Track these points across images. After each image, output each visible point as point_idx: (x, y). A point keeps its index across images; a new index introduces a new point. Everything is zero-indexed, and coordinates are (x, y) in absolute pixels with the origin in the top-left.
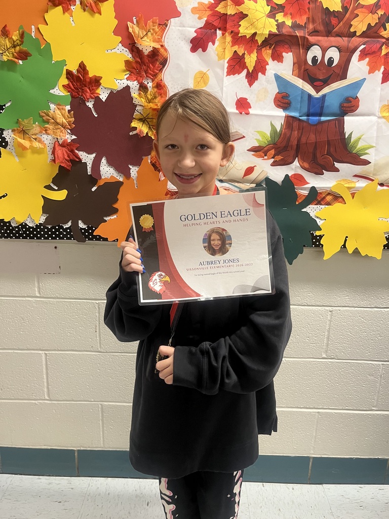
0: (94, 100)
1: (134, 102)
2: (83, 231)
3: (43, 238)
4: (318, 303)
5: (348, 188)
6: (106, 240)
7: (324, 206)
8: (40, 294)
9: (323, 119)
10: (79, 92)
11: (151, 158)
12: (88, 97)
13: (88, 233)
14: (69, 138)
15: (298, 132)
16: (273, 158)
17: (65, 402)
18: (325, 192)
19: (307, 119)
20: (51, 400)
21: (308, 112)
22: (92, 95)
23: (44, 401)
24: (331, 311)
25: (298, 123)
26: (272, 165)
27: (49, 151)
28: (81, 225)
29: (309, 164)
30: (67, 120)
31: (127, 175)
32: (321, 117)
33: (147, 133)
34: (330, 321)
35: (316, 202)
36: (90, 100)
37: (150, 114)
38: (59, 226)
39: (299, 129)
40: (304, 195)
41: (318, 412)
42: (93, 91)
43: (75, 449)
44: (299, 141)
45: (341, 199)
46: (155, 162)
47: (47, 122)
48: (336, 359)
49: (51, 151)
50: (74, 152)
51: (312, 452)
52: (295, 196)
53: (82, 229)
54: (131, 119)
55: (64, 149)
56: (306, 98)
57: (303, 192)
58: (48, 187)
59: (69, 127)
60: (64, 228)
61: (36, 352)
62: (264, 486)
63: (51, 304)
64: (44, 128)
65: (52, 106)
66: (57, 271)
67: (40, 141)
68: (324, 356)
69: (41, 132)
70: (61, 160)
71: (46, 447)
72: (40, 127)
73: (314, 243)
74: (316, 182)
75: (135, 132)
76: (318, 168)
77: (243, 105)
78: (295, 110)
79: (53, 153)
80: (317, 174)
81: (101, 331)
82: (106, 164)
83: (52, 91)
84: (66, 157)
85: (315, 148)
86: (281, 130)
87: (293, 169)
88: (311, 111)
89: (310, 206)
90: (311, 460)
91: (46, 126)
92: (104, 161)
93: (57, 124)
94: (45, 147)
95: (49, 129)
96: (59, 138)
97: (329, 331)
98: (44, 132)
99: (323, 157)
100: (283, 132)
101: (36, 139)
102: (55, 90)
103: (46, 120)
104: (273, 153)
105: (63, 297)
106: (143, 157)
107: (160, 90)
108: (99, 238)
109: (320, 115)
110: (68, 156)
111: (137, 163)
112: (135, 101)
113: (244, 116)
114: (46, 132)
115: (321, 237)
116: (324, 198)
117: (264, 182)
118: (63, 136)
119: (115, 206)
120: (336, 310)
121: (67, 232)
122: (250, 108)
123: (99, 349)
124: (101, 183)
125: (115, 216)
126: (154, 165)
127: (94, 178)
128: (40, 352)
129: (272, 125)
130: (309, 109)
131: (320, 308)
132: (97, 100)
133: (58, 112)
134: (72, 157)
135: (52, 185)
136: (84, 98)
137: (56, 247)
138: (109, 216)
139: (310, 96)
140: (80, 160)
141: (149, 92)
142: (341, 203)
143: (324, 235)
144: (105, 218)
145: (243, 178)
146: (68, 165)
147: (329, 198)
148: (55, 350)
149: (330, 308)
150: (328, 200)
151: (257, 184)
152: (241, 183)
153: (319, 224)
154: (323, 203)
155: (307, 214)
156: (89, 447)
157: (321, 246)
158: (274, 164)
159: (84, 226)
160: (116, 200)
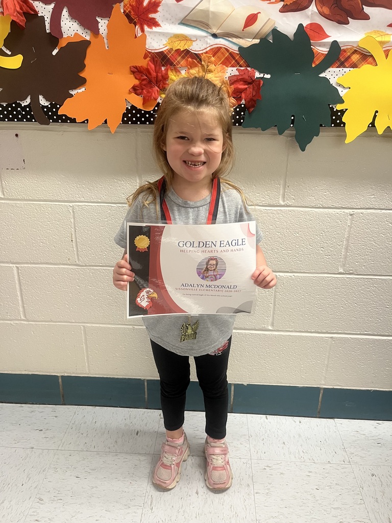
2: (45, 110)
4: (336, 205)
5: (382, 43)
6: (74, 121)
7: (349, 69)
8: (4, 195)
11: (124, 7)
13: (52, 112)
16: (282, 1)
17: (43, 323)
18: (351, 49)
20: (28, 321)
23: (20, 322)
24: (351, 215)
26: (282, 11)
28: (43, 102)
29: (330, 9)
31: (95, 31)
34: (350, 227)
35: (339, 63)
38: (15, 103)
40: (323, 54)
41: (332, 337)
43: (59, 375)
45: (370, 59)
46: (129, 12)
48: (355, 274)
50: (28, 2)
51: (323, 382)
52: (311, 54)
53: (43, 107)
57: (322, 49)
60: (23, 106)
61: (7, 265)
62: (267, 419)
63: (18, 207)
66: (22, 166)
68: (341, 270)
70: (11, 11)
71: (26, 373)
73: (334, 122)
74: (339, 35)
76: (342, 14)
80: (340, 22)
81: (78, 240)
82: (68, 17)
84: (18, 9)
89: (330, 69)
90: (322, 391)
92: (65, 13)
105: (31, 198)
106: (113, 5)
108: (66, 119)
110: (21, 8)
111: (107, 14)
115: (343, 112)
116: (349, 57)
117: (271, 37)
119: (82, 75)
120: (358, 213)
121: (26, 111)
123: (77, 262)
124: (63, 43)
125: (83, 89)
126: (128, 16)
127: (54, 38)
128: (11, 265)
131: (338, 211)
134: (25, 8)
135: (4, 49)
137: (17, 135)
138: (75, 88)
140: (36, 13)
142: (371, 64)
143: (346, 110)
144: (72, 92)
145: (243, 30)
146: (21, 20)
147: (355, 58)
148: (27, 263)
149: (351, 211)
150: (354, 60)
151: (261, 40)
152: (240, 38)
153: (341, 94)
154: (348, 64)
155: (326, 80)
156: (74, 373)
157: (342, 125)
158: (284, 10)
159: (46, 104)
160: (83, 67)
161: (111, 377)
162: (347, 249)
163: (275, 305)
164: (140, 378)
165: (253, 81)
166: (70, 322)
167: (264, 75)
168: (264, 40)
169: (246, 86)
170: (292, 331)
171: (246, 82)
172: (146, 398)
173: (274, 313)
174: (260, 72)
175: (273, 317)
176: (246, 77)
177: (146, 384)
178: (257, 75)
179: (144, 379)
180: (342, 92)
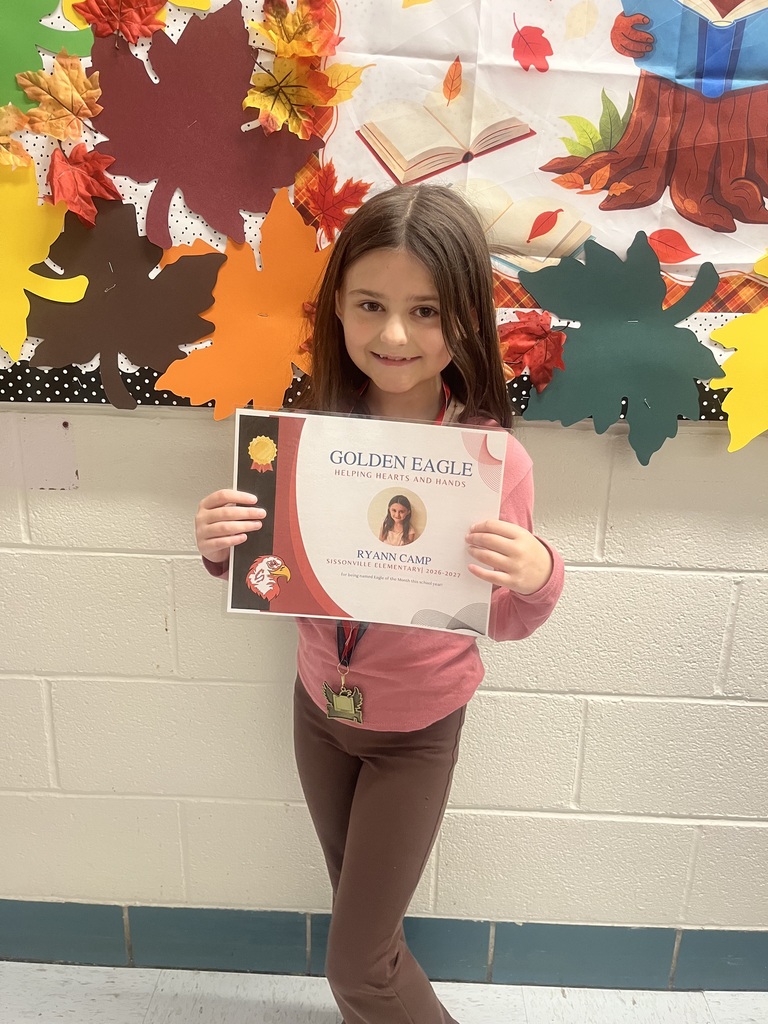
0: (150, 40)
1: (251, 43)
2: (129, 381)
3: (30, 399)
4: (708, 564)
6: (184, 402)
7: (734, 314)
8: (31, 539)
9: (738, 84)
10: (114, 20)
11: (296, 193)
12: (135, 34)
13: (142, 385)
14: (90, 140)
15: (673, 119)
16: (606, 188)
17: (97, 797)
18: (738, 278)
19: (697, 84)
20: (64, 791)
21: (698, 66)
22: (146, 28)
23: (47, 794)
24: (737, 583)
25: (672, 96)
26: (605, 207)
27: (39, 173)
28: (125, 365)
29: (699, 203)
30: (84, 96)
31: (237, 237)
32: (732, 78)
33: (285, 126)
34: (736, 607)
35: (714, 304)
36: (142, 40)
37: (293, 75)
38: (70, 368)
39: (675, 110)
40: (683, 287)
41: (700, 827)
42: (147, 18)
43: (123, 905)
44: (674, 141)
46: (306, 203)
47: (36, 100)
48: (746, 700)
49: (45, 175)
50: (103, 177)
51: (682, 918)
52: (661, 287)
53: (125, 375)
54: (244, 88)
55: (77, 169)
56: (694, 28)
57: (681, 276)
58: (40, 269)
59: (89, 112)
60: (84, 372)
61: (25, 678)
62: (565, 997)
63: (58, 562)
64: (29, 115)
65: (48, 60)
66: (72, 482)
67: (18, 150)
68: (718, 691)
69: (20, 127)
70: (69, 195)
71: (54, 899)
72: (17, 113)
73: (705, 411)
74: (717, 252)
75: (254, 124)
76: (721, 214)
77: (531, 46)
78: (666, 60)
79: (50, 178)
80: (718, 228)
81: (179, 629)
82: (182, 209)
83: (46, 22)
84: (82, 190)
85: (716, 162)
86: (629, 114)
87: (656, 218)
88: (708, 62)
89: (697, 314)
90: (679, 937)
91: (33, 110)
92: (177, 200)
93: (59, 104)
94: (29, 163)
95: (40, 118)
96: (63, 140)
97: (731, 632)
98: (27, 126)
99: (735, 185)
100: (633, 119)
101: (7, 146)
102: (54, 18)
103: (31, 96)
104: (607, 175)
105: (85, 545)
106: (275, 190)
107: (318, 8)
108: (169, 399)
109: (730, 74)
110: (88, 188)
111: (262, 205)
112: (255, 41)
113: (534, 78)
114: (32, 128)
115: (723, 394)
116: (735, 292)
117: (582, 254)
118: (74, 135)
119: (207, 317)
120: (751, 580)
121: (89, 383)
122: (551, 53)
123: (175, 671)
124: (171, 258)
125: (207, 343)
126: (302, 210)
127: (153, 248)
128: (35, 678)
129: (606, 101)
130: (701, 59)
131: (710, 574)
132: (159, 38)
133: (61, 74)
134: (97, 188)
135: (50, 264)
136: (127, 36)
137: (65, 425)
138: (192, 341)
139: (704, 24)
140: (119, 198)
141: (289, 16)
143: (730, 389)
144: (184, 349)
145: (528, 242)
146: (88, 211)
147: (747, 294)
148: (70, 674)
149: (737, 575)
150: (744, 298)
151: (564, 258)
152: (523, 255)
153: (720, 360)
154: (732, 306)
155: (689, 335)
156: (155, 901)
157: (721, 418)
158: (609, 205)
159: (132, 369)
160: (209, 302)
161: (236, 908)
162: (729, 649)
163: (583, 760)
164: (296, 910)
165: (547, 333)
166: (154, 795)
167: (569, 323)
168: (568, 260)
169: (533, 343)
170: (617, 813)
171: (531, 334)
172: (308, 954)
173: (581, 777)
174: (561, 317)
175: (580, 784)
176: (533, 325)
177: (309, 922)
178: (555, 322)
179: (305, 914)
180: (721, 357)
